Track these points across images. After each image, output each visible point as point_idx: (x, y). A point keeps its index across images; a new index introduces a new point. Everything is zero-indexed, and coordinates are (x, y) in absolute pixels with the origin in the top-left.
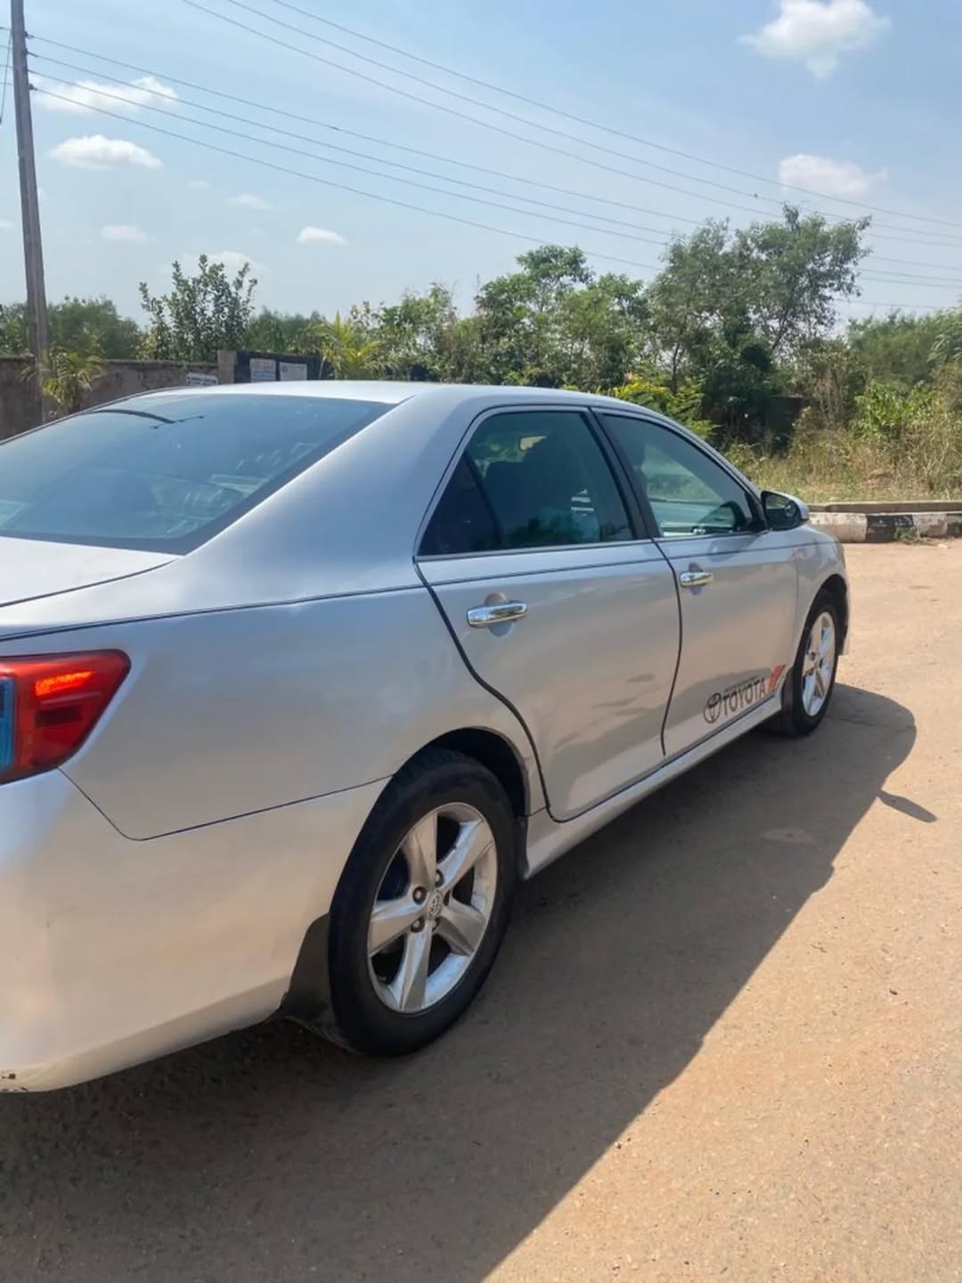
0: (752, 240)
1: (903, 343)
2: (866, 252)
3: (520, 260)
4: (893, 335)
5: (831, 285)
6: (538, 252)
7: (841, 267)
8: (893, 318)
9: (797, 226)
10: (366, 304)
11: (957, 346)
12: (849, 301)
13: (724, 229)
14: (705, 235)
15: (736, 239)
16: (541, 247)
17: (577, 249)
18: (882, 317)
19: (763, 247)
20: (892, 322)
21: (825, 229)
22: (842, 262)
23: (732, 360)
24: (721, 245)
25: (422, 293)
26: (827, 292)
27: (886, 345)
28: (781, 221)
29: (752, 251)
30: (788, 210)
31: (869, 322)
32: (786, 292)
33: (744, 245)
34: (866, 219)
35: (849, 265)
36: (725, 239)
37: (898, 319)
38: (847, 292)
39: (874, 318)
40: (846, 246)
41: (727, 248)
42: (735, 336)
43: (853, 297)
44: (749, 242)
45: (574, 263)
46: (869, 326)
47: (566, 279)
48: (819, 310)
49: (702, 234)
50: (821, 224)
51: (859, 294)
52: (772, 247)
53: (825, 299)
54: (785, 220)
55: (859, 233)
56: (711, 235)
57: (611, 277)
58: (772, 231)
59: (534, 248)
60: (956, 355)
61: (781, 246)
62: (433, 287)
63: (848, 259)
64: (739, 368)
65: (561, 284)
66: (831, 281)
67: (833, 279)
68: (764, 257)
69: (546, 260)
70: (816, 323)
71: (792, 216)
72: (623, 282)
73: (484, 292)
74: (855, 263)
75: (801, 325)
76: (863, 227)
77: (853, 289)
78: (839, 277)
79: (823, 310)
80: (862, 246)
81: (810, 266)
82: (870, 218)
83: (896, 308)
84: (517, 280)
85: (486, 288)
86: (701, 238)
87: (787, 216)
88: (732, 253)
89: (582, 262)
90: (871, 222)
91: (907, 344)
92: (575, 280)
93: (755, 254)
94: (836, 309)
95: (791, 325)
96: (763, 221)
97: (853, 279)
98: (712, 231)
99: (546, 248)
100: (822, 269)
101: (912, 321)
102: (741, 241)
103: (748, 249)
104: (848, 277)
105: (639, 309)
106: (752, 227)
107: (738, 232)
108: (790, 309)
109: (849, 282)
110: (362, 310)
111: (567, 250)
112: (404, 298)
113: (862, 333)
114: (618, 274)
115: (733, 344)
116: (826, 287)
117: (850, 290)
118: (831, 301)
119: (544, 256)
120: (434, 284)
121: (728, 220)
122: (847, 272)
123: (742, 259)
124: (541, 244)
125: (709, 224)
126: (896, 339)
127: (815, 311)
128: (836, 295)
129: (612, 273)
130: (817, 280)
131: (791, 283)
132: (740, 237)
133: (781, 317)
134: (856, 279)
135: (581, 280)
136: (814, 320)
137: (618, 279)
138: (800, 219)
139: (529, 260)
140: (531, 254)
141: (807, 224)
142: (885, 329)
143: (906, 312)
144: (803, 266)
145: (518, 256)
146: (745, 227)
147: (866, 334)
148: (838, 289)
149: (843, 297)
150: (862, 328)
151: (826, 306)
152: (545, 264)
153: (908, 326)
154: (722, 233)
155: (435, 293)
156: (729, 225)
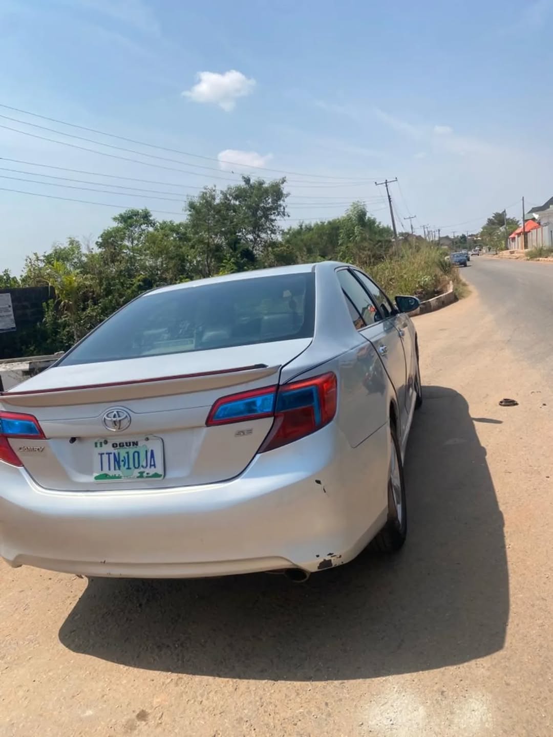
0: (230, 195)
1: (310, 238)
2: (288, 195)
3: (115, 219)
4: (304, 235)
5: (274, 213)
6: (125, 214)
7: (277, 204)
8: (301, 226)
9: (251, 186)
10: (35, 254)
11: (351, 234)
12: (285, 220)
13: (214, 191)
14: (205, 195)
15: (221, 195)
16: (126, 211)
17: (146, 210)
18: (296, 226)
19: (236, 198)
20: (301, 228)
21: (266, 185)
22: (277, 201)
23: (237, 258)
24: (214, 199)
25: (65, 244)
26: (273, 217)
27: (302, 240)
28: (242, 184)
29: (231, 201)
30: (244, 178)
31: (290, 230)
32: (253, 219)
33: (226, 198)
34: (283, 178)
35: (281, 202)
36: (216, 196)
37: (304, 227)
38: (283, 215)
39: (292, 228)
40: (277, 192)
41: (217, 201)
42: (235, 246)
43: (286, 218)
44: (228, 196)
45: (146, 217)
46: (291, 232)
47: (143, 227)
48: (271, 226)
49: (203, 195)
50: (263, 184)
51: (289, 216)
52: (241, 198)
53: (273, 220)
54: (244, 183)
55: (282, 186)
56: (208, 195)
57: (165, 223)
58: (238, 189)
59: (123, 211)
60: (351, 239)
61: (245, 197)
62: (69, 240)
63: (279, 199)
64: (242, 261)
65: (141, 229)
66: (273, 211)
67: (274, 210)
68: (237, 203)
69: (130, 218)
70: (271, 234)
71: (247, 181)
72: (173, 224)
73: (100, 239)
74: (284, 201)
75: (263, 235)
76: (283, 183)
77: (286, 214)
78: (277, 208)
79: (273, 226)
80: (285, 192)
81: (262, 205)
82: (285, 177)
83: (301, 221)
84: (117, 230)
85: (102, 236)
86: (203, 196)
87: (245, 181)
88: (221, 203)
89: (150, 216)
90: (286, 179)
91: (311, 238)
92: (148, 227)
93: (232, 202)
94: (279, 225)
95: (259, 236)
96: (233, 184)
97: (284, 209)
98: (208, 193)
99: (129, 211)
100: (268, 206)
101: (311, 226)
102: (224, 196)
103: (229, 200)
104: (282, 208)
105: (183, 238)
106: (228, 189)
107: (222, 192)
108: (257, 228)
109: (283, 210)
110: (34, 257)
111: (140, 211)
112: (54, 248)
113: (288, 236)
114: (168, 220)
115: (235, 249)
116: (271, 214)
117: (284, 215)
118: (276, 222)
119: (129, 215)
120: (70, 238)
121: (215, 186)
122: (280, 206)
123: (226, 205)
124: (126, 209)
125: (205, 189)
126: (306, 237)
127: (269, 228)
128: (278, 218)
129: (165, 220)
130: (267, 212)
131: (254, 215)
132: (223, 194)
133: (253, 232)
134: (286, 208)
135: (151, 226)
136: (269, 232)
137: (169, 223)
138: (252, 182)
139: (120, 219)
140: (121, 215)
141: (255, 183)
142: (299, 232)
143: (307, 222)
144: (258, 205)
145: (113, 217)
146: (225, 189)
147: (290, 236)
148: (278, 215)
149: (282, 219)
150: (288, 233)
151: (273, 224)
152: (130, 219)
153: (309, 229)
154: (213, 193)
155: (72, 243)
156: (216, 188)
